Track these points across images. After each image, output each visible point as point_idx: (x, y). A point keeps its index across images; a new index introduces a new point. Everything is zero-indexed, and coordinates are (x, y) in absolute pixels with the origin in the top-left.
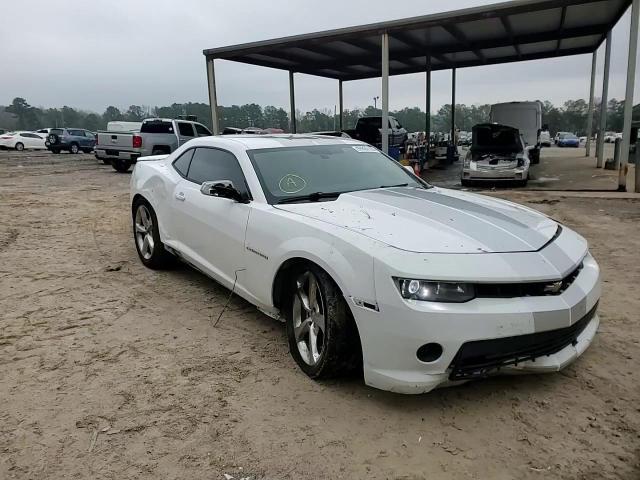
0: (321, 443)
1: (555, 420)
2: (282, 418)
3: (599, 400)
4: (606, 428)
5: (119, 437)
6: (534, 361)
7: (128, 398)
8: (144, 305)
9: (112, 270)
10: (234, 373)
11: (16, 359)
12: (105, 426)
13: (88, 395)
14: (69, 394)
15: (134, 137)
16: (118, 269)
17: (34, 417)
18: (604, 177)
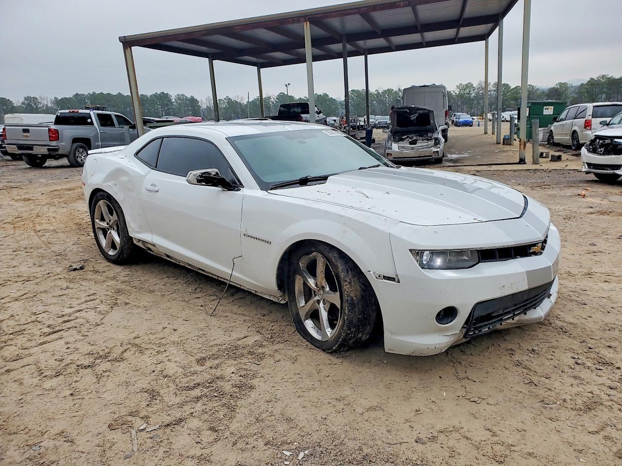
0: (359, 410)
1: (547, 363)
2: (315, 392)
3: (575, 342)
4: (589, 364)
5: (160, 432)
6: (525, 314)
7: (153, 394)
8: (127, 301)
9: (75, 269)
10: (249, 356)
11: (8, 371)
12: (139, 424)
13: (108, 397)
14: (87, 397)
15: (50, 130)
16: (82, 268)
17: (57, 427)
18: (504, 151)
